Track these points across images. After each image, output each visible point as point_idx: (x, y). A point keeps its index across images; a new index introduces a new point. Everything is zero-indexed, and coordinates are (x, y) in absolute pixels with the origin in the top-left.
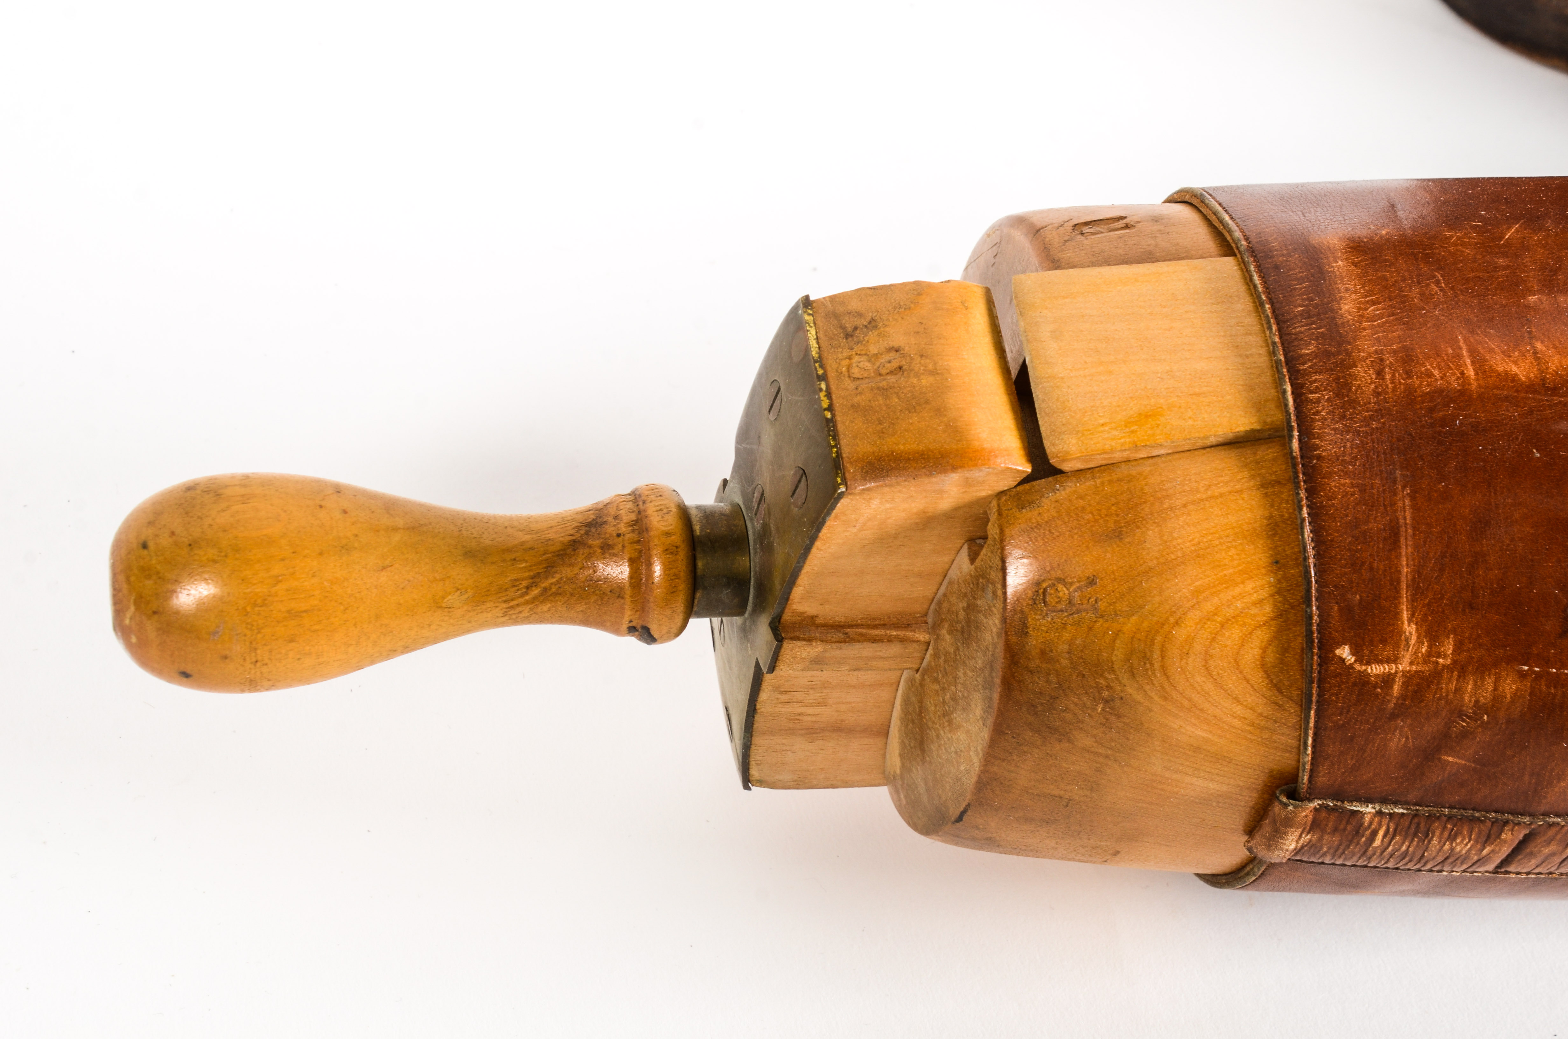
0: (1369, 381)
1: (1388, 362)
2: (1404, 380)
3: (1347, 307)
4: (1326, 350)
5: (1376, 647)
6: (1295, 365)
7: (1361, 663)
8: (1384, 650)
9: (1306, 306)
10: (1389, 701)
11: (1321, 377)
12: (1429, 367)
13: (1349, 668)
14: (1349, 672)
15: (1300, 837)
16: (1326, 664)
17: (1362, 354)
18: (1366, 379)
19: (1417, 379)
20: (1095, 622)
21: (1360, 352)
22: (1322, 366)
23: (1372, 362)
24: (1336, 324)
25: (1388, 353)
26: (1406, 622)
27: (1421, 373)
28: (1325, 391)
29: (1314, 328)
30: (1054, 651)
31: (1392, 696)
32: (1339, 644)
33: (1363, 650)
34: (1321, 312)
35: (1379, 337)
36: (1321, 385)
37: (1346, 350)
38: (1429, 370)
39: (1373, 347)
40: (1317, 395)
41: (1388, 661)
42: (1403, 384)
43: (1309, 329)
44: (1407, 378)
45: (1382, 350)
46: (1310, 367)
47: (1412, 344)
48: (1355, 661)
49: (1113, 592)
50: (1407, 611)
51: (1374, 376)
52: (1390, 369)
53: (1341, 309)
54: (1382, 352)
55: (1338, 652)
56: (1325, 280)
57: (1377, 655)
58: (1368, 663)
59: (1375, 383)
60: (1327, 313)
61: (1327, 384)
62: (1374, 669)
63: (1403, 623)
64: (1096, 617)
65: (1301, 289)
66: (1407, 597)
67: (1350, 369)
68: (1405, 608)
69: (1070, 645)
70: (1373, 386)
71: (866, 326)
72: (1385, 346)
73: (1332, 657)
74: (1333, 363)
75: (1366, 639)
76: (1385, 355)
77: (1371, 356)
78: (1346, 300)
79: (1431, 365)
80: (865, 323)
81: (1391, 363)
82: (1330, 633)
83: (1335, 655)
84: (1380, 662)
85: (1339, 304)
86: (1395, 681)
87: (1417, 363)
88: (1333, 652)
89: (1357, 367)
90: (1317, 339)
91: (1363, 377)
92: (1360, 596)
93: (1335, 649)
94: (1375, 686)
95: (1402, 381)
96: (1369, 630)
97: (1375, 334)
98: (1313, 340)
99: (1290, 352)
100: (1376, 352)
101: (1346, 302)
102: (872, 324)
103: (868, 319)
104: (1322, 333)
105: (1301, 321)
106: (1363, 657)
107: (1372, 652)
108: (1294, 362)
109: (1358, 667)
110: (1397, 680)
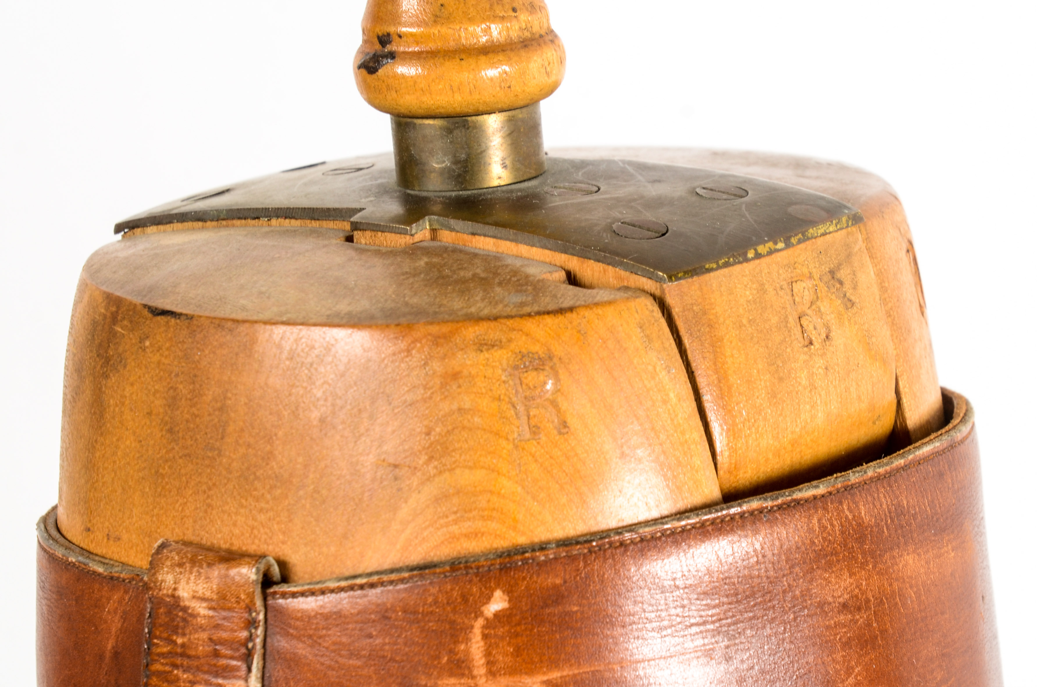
0: (835, 594)
1: (858, 617)
2: (840, 639)
3: (911, 562)
4: (866, 536)
5: (509, 644)
6: (847, 498)
7: (484, 627)
8: (506, 654)
9: (909, 512)
10: (429, 675)
11: (838, 532)
12: (856, 671)
13: (476, 613)
14: (470, 613)
15: (203, 599)
16: (480, 581)
17: (864, 583)
18: (837, 590)
19: (843, 656)
20: (507, 439)
21: (866, 580)
22: (849, 533)
23: (856, 596)
24: (892, 549)
25: (868, 617)
26: (545, 678)
27: (849, 661)
28: (823, 538)
29: (887, 521)
30: (459, 390)
31: (439, 677)
32: (509, 592)
33: (503, 627)
34: (904, 529)
35: (884, 603)
36: (829, 534)
37: (867, 563)
38: (853, 671)
39: (873, 597)
40: (817, 529)
41: (490, 663)
42: (835, 639)
43: (885, 514)
44: (842, 643)
45: (871, 608)
46: (847, 517)
47: (879, 648)
48: (487, 619)
49: (551, 457)
50: (561, 677)
51: (841, 600)
52: (851, 621)
53: (908, 554)
54: (868, 608)
55: (498, 594)
56: (935, 535)
57: (497, 646)
58: (485, 637)
59: (834, 602)
60: (904, 537)
61: (830, 540)
62: (477, 645)
63: (544, 673)
64: (514, 439)
65: (924, 504)
66: (579, 673)
67: (848, 570)
68: (565, 673)
69: (470, 410)
70: (830, 599)
71: (845, 295)
72: (874, 612)
73: (490, 587)
74: (853, 547)
75: (518, 628)
76: (865, 613)
77: (862, 594)
78: (918, 560)
79: (859, 674)
80: (848, 295)
81: (858, 620)
82: (524, 579)
83: (492, 591)
84: (488, 654)
85: (914, 552)
86: (460, 679)
87: (860, 656)
88: (498, 586)
89: (850, 576)
90: (878, 525)
91: (840, 587)
92: (576, 612)
93: (501, 589)
94: (451, 652)
95: (838, 637)
96: (531, 630)
97: (887, 599)
98: (875, 520)
99: (859, 491)
100: (868, 601)
101: (916, 561)
102: (850, 304)
103: (853, 298)
104: (883, 532)
105: (893, 504)
106: (494, 628)
107: (502, 638)
108: (849, 497)
109: (480, 622)
110: (463, 681)
